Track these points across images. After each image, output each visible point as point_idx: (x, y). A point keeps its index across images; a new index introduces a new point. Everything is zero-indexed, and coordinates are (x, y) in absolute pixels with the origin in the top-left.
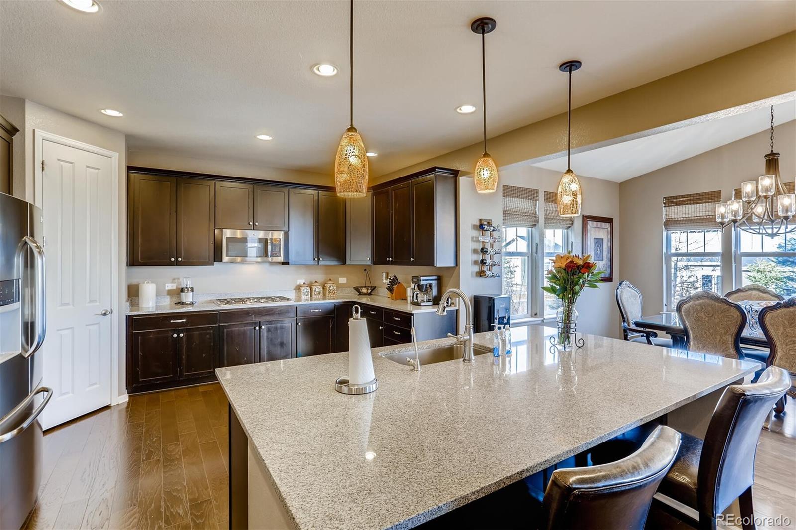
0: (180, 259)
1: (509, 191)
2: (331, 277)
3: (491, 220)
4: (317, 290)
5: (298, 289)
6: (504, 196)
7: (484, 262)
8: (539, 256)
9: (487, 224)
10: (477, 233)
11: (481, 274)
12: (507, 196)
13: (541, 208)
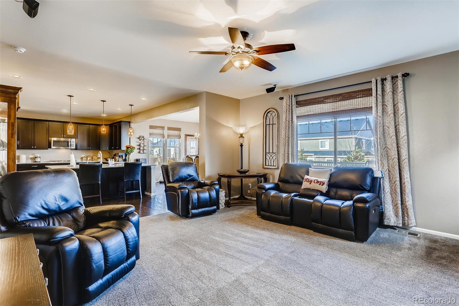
0: (35, 147)
1: (151, 127)
2: (95, 154)
3: (144, 136)
4: (89, 159)
5: (82, 158)
6: (150, 128)
7: (139, 149)
8: (165, 147)
9: (142, 137)
10: (138, 140)
11: (139, 152)
12: (151, 129)
13: (166, 132)
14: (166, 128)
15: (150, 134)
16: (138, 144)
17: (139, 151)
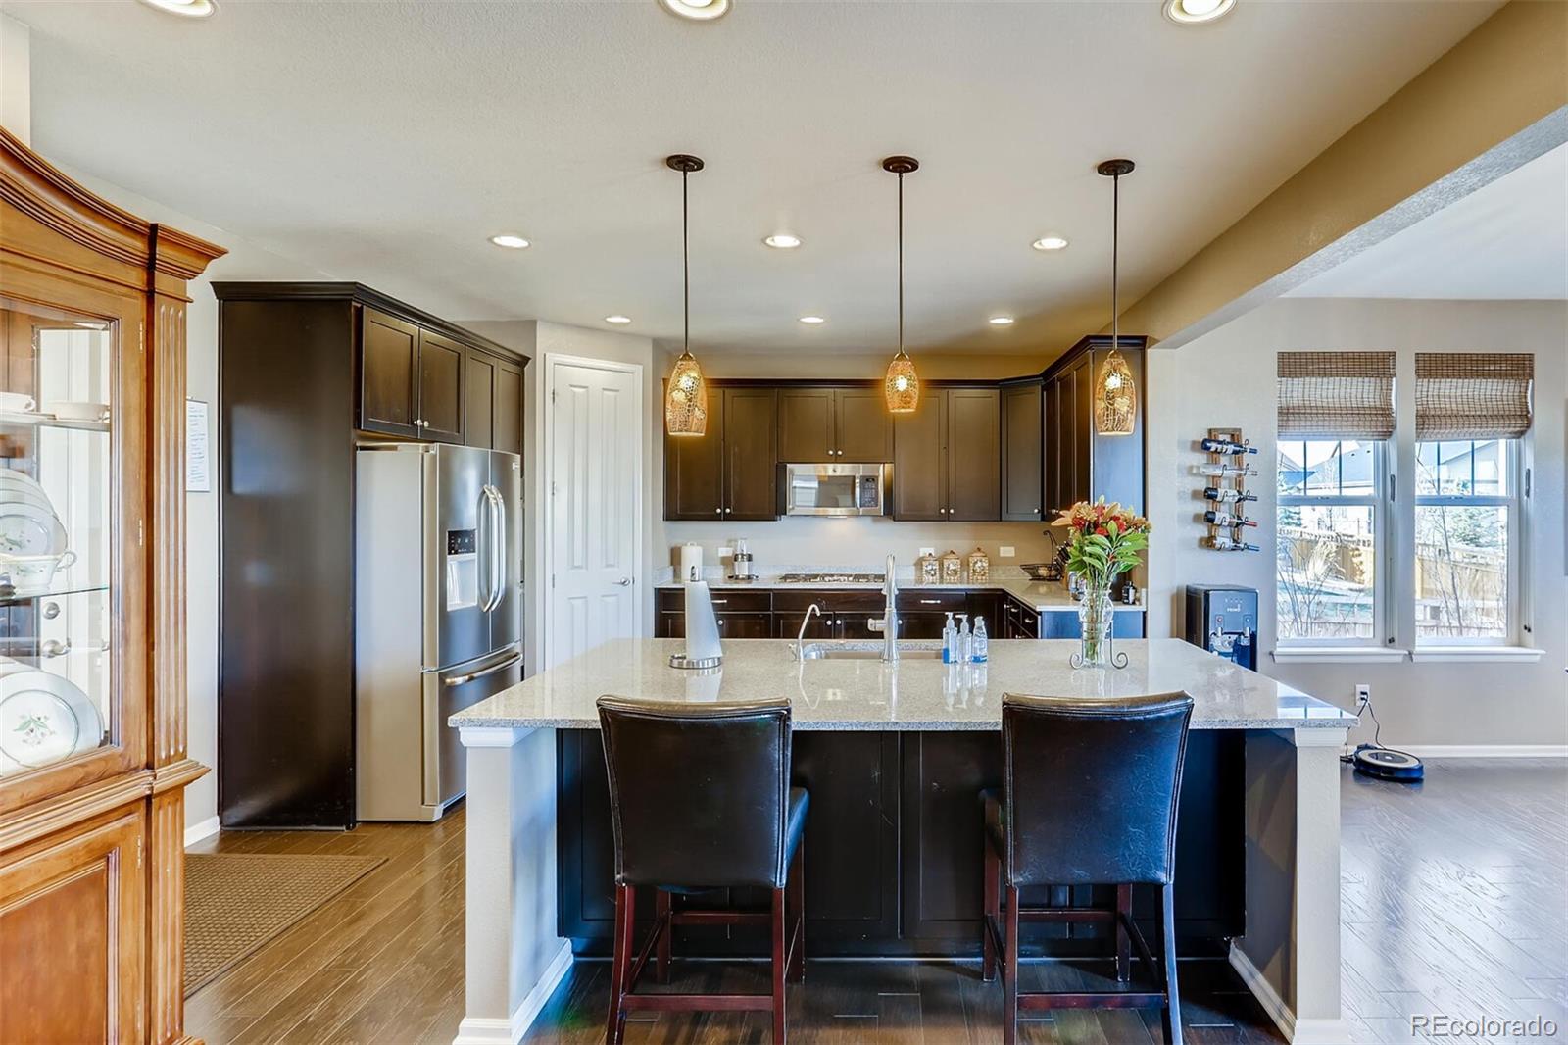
0: (728, 510)
2: (982, 544)
3: (1240, 430)
4: (952, 567)
5: (919, 563)
6: (1281, 375)
7: (1209, 519)
8: (1396, 506)
9: (1228, 438)
10: (1201, 458)
11: (1209, 543)
12: (1291, 375)
13: (1405, 393)
14: (1405, 366)
15: (1285, 413)
16: (1202, 485)
17: (1206, 534)
